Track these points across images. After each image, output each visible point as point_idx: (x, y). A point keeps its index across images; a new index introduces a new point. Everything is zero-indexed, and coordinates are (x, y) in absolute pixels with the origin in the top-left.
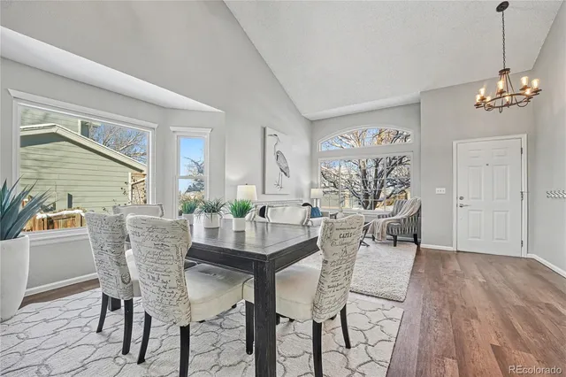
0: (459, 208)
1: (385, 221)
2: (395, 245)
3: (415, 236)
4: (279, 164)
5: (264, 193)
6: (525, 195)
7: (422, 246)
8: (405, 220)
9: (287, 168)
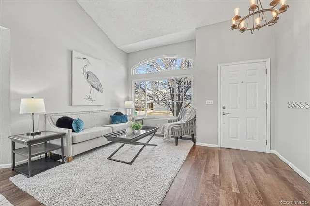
0: (222, 115)
1: (170, 126)
2: (177, 144)
3: (193, 136)
4: (89, 82)
5: (71, 105)
6: (269, 105)
7: (197, 143)
8: (184, 124)
9: (100, 85)
